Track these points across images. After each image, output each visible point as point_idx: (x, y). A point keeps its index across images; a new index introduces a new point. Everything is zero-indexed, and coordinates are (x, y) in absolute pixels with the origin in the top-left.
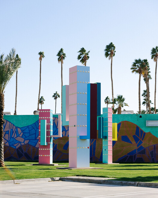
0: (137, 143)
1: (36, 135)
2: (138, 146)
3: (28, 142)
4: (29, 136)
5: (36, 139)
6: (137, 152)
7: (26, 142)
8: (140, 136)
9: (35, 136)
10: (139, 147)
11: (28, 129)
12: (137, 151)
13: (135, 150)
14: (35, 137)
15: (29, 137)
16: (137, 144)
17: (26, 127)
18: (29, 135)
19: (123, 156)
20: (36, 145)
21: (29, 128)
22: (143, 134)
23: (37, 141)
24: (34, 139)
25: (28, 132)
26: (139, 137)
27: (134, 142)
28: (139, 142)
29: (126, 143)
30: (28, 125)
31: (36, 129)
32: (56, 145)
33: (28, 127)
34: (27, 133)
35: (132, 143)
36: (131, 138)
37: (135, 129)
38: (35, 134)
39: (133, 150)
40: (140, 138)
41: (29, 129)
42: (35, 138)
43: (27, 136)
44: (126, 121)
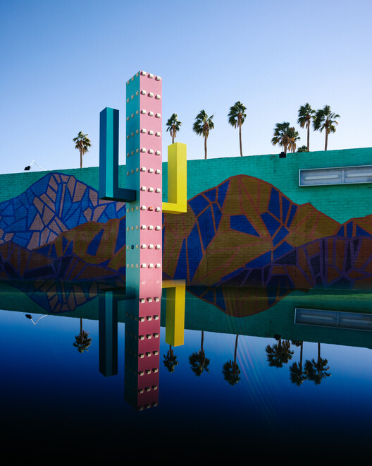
0: (272, 235)
1: (27, 221)
2: (275, 242)
3: (13, 238)
4: (13, 223)
5: (27, 230)
6: (272, 259)
7: (9, 237)
8: (281, 216)
9: (27, 223)
10: (279, 245)
11: (11, 208)
12: (272, 256)
13: (268, 254)
14: (27, 226)
15: (15, 225)
16: (274, 236)
17: (7, 203)
18: (13, 221)
19: (236, 269)
20: (28, 243)
21: (13, 205)
22: (290, 208)
23: (30, 234)
24: (24, 229)
25: (12, 213)
26: (279, 218)
27: (264, 232)
28: (278, 231)
29: (242, 234)
30: (11, 197)
31: (28, 206)
32: (72, 242)
33: (11, 201)
34: (11, 216)
35: (257, 235)
36: (256, 222)
37: (266, 196)
38: (27, 217)
39: (262, 253)
40: (281, 221)
41: (13, 207)
42: (26, 228)
43: (9, 224)
44: (242, 176)
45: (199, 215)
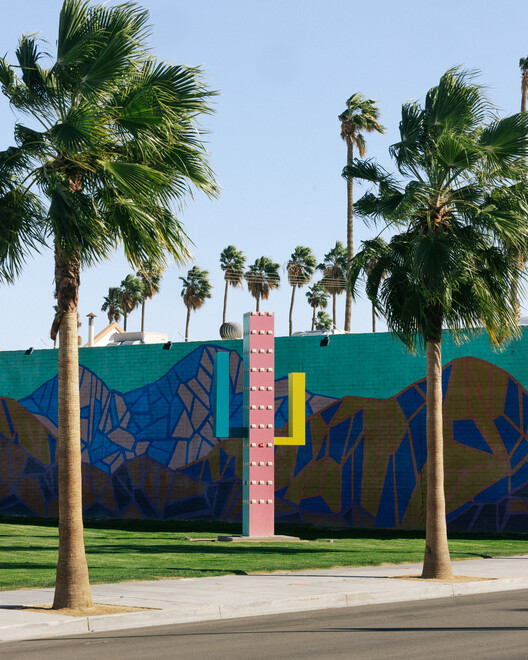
0: (509, 452)
1: (169, 422)
2: (514, 462)
3: (147, 450)
4: (148, 426)
5: (169, 437)
6: (509, 488)
7: (142, 448)
8: (521, 423)
9: (168, 426)
10: (518, 467)
11: (144, 400)
12: (510, 483)
13: (504, 481)
14: (168, 430)
15: (151, 428)
16: (512, 453)
17: (140, 393)
18: (149, 421)
19: (461, 505)
20: (170, 458)
21: (148, 395)
23: (173, 443)
24: (164, 435)
25: (147, 409)
26: (519, 425)
27: (498, 447)
28: (517, 445)
29: (469, 449)
30: (146, 383)
31: (170, 398)
32: (234, 458)
33: (145, 389)
34: (144, 413)
35: (489, 451)
36: (488, 432)
37: (502, 391)
38: (168, 416)
39: (497, 480)
40: (521, 431)
41: (149, 399)
42: (168, 432)
43: (142, 425)
44: (468, 359)
45: (412, 418)
